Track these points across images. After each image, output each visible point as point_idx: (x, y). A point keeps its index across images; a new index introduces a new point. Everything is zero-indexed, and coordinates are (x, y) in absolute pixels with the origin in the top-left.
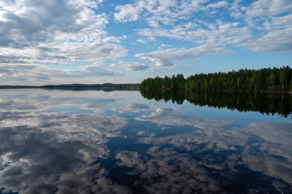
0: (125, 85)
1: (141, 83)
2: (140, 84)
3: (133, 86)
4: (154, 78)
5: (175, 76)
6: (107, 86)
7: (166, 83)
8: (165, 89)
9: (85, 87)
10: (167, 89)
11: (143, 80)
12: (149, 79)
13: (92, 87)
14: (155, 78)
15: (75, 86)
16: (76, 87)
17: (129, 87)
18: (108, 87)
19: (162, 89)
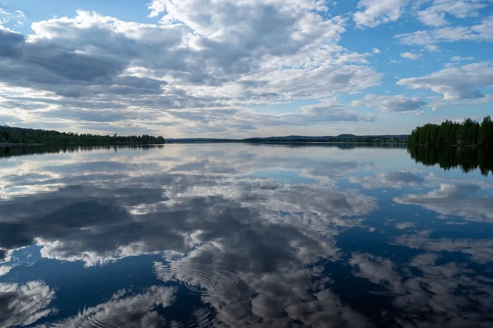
0: (379, 137)
1: (410, 134)
2: (409, 136)
3: (393, 139)
4: (439, 124)
5: (489, 118)
6: (345, 140)
7: (469, 133)
8: (465, 146)
9: (307, 141)
10: (470, 146)
11: (415, 128)
12: (428, 127)
13: (320, 141)
14: (443, 123)
15: (292, 138)
16: (293, 140)
17: (386, 140)
18: (345, 142)
19: (456, 146)
